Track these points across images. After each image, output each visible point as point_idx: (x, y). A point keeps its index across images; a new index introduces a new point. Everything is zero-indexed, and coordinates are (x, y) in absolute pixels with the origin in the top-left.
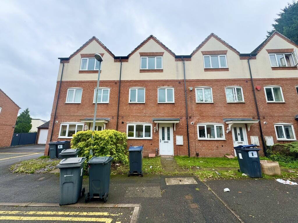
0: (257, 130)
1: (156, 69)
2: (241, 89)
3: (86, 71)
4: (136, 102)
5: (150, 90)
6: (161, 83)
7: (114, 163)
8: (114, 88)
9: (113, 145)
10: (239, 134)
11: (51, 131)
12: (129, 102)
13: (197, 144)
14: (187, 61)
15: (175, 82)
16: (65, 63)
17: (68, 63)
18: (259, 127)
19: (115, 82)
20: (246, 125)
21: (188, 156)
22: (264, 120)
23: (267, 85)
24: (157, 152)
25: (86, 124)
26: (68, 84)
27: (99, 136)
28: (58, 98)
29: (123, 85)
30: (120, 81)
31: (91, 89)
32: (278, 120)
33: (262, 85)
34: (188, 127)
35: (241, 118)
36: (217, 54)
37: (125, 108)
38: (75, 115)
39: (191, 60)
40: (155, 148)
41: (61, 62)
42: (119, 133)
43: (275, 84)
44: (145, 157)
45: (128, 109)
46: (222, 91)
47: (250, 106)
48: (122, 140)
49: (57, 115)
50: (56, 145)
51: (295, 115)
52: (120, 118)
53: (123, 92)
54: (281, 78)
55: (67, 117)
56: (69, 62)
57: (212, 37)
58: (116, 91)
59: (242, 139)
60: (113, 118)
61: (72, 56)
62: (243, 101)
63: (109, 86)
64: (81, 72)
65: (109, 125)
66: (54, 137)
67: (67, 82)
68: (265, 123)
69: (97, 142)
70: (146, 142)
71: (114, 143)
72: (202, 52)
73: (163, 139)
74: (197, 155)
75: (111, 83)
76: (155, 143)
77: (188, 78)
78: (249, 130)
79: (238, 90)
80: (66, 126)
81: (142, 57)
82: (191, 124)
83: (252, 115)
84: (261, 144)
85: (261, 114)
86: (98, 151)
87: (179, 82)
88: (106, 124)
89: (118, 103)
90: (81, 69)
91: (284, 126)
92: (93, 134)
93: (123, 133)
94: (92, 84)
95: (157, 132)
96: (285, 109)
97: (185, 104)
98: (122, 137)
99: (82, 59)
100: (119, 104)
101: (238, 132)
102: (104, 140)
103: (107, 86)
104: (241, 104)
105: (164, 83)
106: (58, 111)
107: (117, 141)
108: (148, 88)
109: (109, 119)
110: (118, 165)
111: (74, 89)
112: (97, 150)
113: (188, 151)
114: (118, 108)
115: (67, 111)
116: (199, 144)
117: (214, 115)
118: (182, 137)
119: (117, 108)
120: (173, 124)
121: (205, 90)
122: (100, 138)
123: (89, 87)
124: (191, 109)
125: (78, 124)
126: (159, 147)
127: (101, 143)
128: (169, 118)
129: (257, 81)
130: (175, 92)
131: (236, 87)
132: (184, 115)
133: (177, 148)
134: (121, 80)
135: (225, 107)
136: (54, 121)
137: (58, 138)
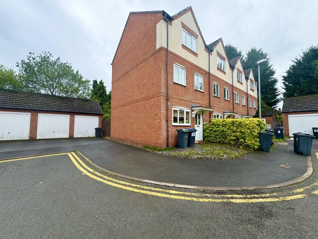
25: (193, 110)
26: (174, 56)
28: (167, 73)
30: (209, 73)
31: (192, 73)
37: (212, 99)
49: (168, 95)
56: (171, 25)
63: (203, 74)
80: (177, 111)
89: (209, 93)
94: (192, 66)
99: (182, 30)
111: (179, 66)
115: (177, 93)
123: (191, 69)
125: (186, 110)
136: (167, 104)
137: (173, 125)
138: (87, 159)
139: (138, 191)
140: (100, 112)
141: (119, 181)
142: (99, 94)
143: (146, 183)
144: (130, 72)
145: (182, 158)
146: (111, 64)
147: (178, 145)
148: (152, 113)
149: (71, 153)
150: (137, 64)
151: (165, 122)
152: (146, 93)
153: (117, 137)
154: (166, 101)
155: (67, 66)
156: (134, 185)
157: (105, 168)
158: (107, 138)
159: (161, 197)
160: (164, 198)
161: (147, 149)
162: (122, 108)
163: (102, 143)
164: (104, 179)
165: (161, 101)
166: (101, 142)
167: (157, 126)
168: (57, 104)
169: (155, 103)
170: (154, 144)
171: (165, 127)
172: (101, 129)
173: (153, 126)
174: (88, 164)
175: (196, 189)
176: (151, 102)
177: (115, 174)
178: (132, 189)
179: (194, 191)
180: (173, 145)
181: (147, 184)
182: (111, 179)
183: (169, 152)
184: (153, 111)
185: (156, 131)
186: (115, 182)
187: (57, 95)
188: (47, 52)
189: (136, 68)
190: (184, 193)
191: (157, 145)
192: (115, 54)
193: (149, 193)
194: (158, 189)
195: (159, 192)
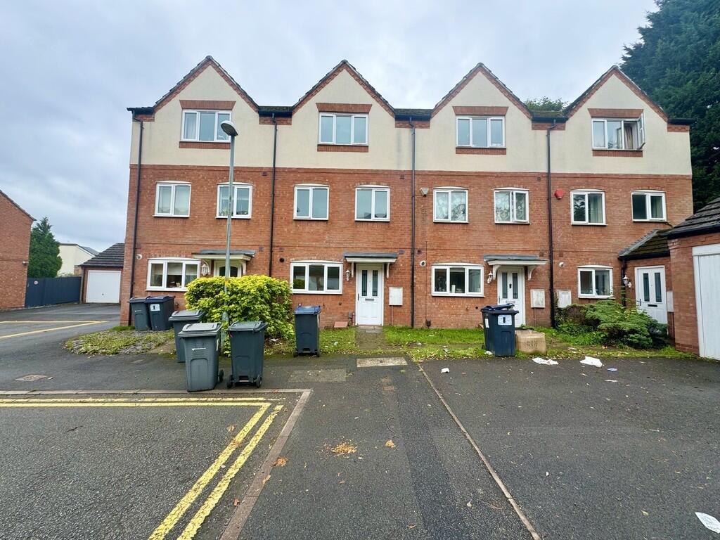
0: (546, 278)
1: (352, 143)
2: (525, 194)
3: (195, 142)
4: (310, 217)
5: (340, 191)
6: (362, 176)
7: (268, 336)
8: (262, 186)
9: (265, 304)
10: (510, 285)
11: (130, 276)
12: (296, 216)
13: (429, 304)
14: (421, 127)
15: (392, 176)
16: (145, 120)
17: (152, 123)
18: (549, 272)
19: (263, 172)
20: (526, 268)
21: (410, 326)
22: (562, 258)
23: (577, 187)
24: (352, 318)
25: (203, 262)
26: (157, 172)
27: (239, 288)
28: (138, 205)
29: (280, 179)
30: (274, 170)
31: (210, 186)
32: (588, 259)
33: (569, 188)
34: (413, 270)
35: (517, 254)
36: (486, 113)
37: (286, 230)
38: (180, 242)
39: (428, 127)
40: (347, 312)
41: (135, 119)
42: (275, 281)
43: (594, 187)
44: (327, 328)
45: (292, 232)
46: (487, 199)
47: (539, 230)
48: (282, 294)
49: (138, 241)
50: (147, 305)
51: (618, 250)
52: (276, 250)
53: (281, 195)
54: (607, 175)
55: (161, 247)
56: (153, 120)
57: (480, 73)
58: (265, 192)
59: (515, 295)
60: (261, 249)
61: (160, 104)
62: (527, 220)
63: (249, 179)
64: (184, 145)
65: (254, 264)
66: (136, 289)
67: (154, 167)
68: (562, 265)
69: (235, 299)
70: (330, 300)
71: (266, 300)
72: (455, 108)
73: (364, 292)
74: (428, 324)
75: (254, 173)
76: (347, 301)
77: (419, 168)
78: (530, 277)
79: (520, 197)
80: (161, 266)
81: (321, 114)
82: (421, 264)
83: (539, 249)
84: (549, 304)
85: (556, 248)
86: (238, 313)
87: (402, 175)
88: (247, 262)
89: (271, 218)
90: (183, 136)
91: (596, 271)
92: (227, 284)
93: (283, 282)
94: (211, 173)
95: (353, 279)
96: (603, 237)
97: (410, 224)
98: (281, 290)
99: (184, 115)
100: (272, 221)
101: (510, 281)
102: (248, 295)
103: (245, 180)
104: (522, 227)
105: (369, 176)
106: (140, 234)
107: (272, 296)
108: (335, 187)
109: (252, 252)
110: (274, 340)
111: (172, 184)
112: (235, 312)
113: (410, 318)
114: (272, 229)
115: (161, 234)
116: (434, 304)
117: (466, 248)
118: (401, 289)
119: (269, 229)
120: (385, 264)
121: (455, 195)
122: (241, 290)
123: (206, 180)
124: (423, 234)
125: (186, 261)
126: (354, 309)
127: (243, 301)
128: (377, 253)
129: (560, 179)
130: (391, 198)
131: (516, 190)
132: (407, 247)
133: (390, 310)
134: (276, 166)
135: (489, 231)
137: (149, 291)
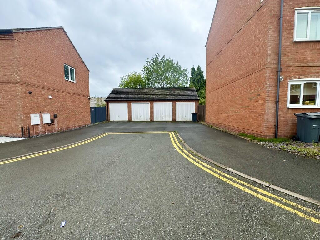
49: (280, 65)
66: (279, 107)
80: (299, 86)
111: (309, 11)
115: (300, 58)
136: (278, 77)
137: (288, 108)
138: (181, 139)
139: (217, 176)
140: (196, 97)
141: (201, 162)
142: (196, 80)
143: (229, 171)
144: (224, 49)
145: (299, 156)
146: (205, 46)
147: (295, 137)
148: (252, 93)
149: (171, 133)
150: (233, 36)
151: (273, 103)
152: (244, 69)
153: (211, 122)
154: (275, 74)
155: (169, 61)
156: (215, 169)
157: (193, 149)
158: (202, 122)
159: (243, 191)
160: (246, 193)
161: (243, 137)
162: (216, 91)
163: (196, 127)
164: (190, 157)
165: (266, 75)
166: (196, 125)
167: (259, 109)
168: (164, 94)
169: (257, 80)
170: (254, 132)
171: (273, 111)
172: (197, 114)
173: (253, 110)
174: (181, 143)
175: (310, 202)
176: (251, 80)
177: (199, 155)
178: (212, 172)
179: (305, 203)
180: (287, 136)
181: (230, 173)
182: (195, 158)
183: (277, 145)
184: (253, 91)
185: (257, 116)
186: (198, 162)
187: (164, 87)
188: (156, 54)
189: (233, 40)
190: (282, 199)
191: (257, 133)
192: (209, 32)
193: (229, 182)
194: (242, 182)
195: (242, 185)
